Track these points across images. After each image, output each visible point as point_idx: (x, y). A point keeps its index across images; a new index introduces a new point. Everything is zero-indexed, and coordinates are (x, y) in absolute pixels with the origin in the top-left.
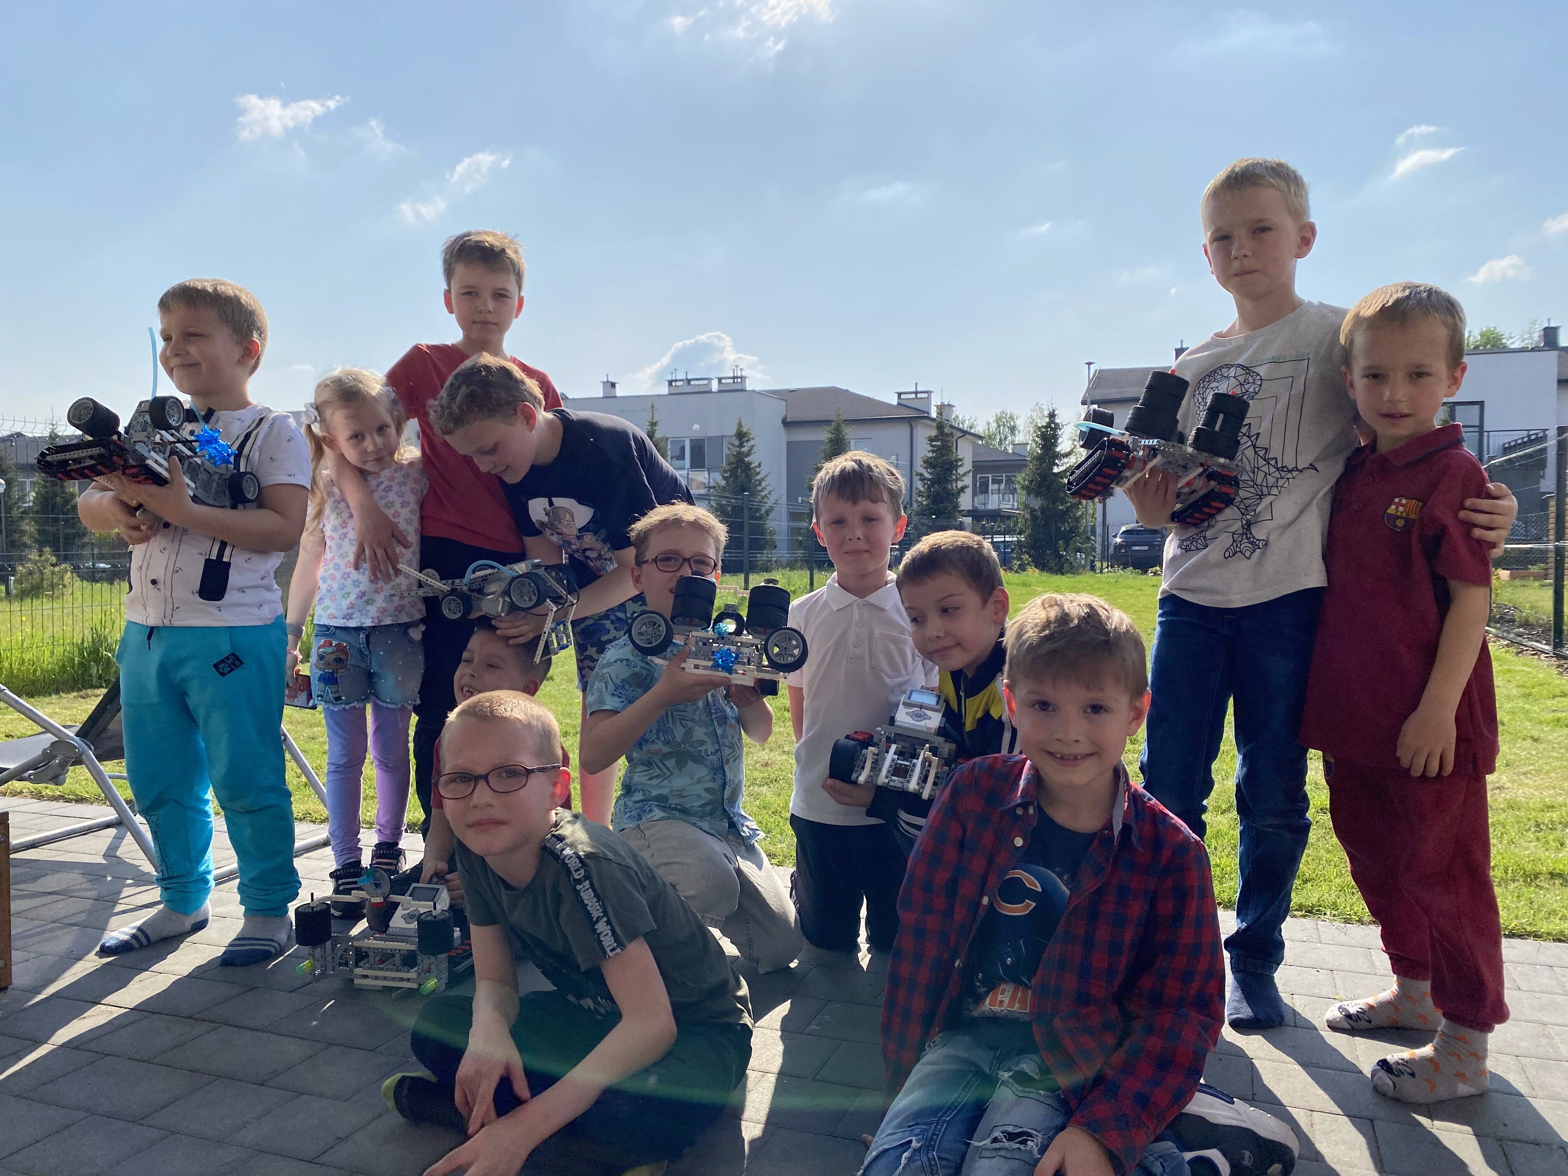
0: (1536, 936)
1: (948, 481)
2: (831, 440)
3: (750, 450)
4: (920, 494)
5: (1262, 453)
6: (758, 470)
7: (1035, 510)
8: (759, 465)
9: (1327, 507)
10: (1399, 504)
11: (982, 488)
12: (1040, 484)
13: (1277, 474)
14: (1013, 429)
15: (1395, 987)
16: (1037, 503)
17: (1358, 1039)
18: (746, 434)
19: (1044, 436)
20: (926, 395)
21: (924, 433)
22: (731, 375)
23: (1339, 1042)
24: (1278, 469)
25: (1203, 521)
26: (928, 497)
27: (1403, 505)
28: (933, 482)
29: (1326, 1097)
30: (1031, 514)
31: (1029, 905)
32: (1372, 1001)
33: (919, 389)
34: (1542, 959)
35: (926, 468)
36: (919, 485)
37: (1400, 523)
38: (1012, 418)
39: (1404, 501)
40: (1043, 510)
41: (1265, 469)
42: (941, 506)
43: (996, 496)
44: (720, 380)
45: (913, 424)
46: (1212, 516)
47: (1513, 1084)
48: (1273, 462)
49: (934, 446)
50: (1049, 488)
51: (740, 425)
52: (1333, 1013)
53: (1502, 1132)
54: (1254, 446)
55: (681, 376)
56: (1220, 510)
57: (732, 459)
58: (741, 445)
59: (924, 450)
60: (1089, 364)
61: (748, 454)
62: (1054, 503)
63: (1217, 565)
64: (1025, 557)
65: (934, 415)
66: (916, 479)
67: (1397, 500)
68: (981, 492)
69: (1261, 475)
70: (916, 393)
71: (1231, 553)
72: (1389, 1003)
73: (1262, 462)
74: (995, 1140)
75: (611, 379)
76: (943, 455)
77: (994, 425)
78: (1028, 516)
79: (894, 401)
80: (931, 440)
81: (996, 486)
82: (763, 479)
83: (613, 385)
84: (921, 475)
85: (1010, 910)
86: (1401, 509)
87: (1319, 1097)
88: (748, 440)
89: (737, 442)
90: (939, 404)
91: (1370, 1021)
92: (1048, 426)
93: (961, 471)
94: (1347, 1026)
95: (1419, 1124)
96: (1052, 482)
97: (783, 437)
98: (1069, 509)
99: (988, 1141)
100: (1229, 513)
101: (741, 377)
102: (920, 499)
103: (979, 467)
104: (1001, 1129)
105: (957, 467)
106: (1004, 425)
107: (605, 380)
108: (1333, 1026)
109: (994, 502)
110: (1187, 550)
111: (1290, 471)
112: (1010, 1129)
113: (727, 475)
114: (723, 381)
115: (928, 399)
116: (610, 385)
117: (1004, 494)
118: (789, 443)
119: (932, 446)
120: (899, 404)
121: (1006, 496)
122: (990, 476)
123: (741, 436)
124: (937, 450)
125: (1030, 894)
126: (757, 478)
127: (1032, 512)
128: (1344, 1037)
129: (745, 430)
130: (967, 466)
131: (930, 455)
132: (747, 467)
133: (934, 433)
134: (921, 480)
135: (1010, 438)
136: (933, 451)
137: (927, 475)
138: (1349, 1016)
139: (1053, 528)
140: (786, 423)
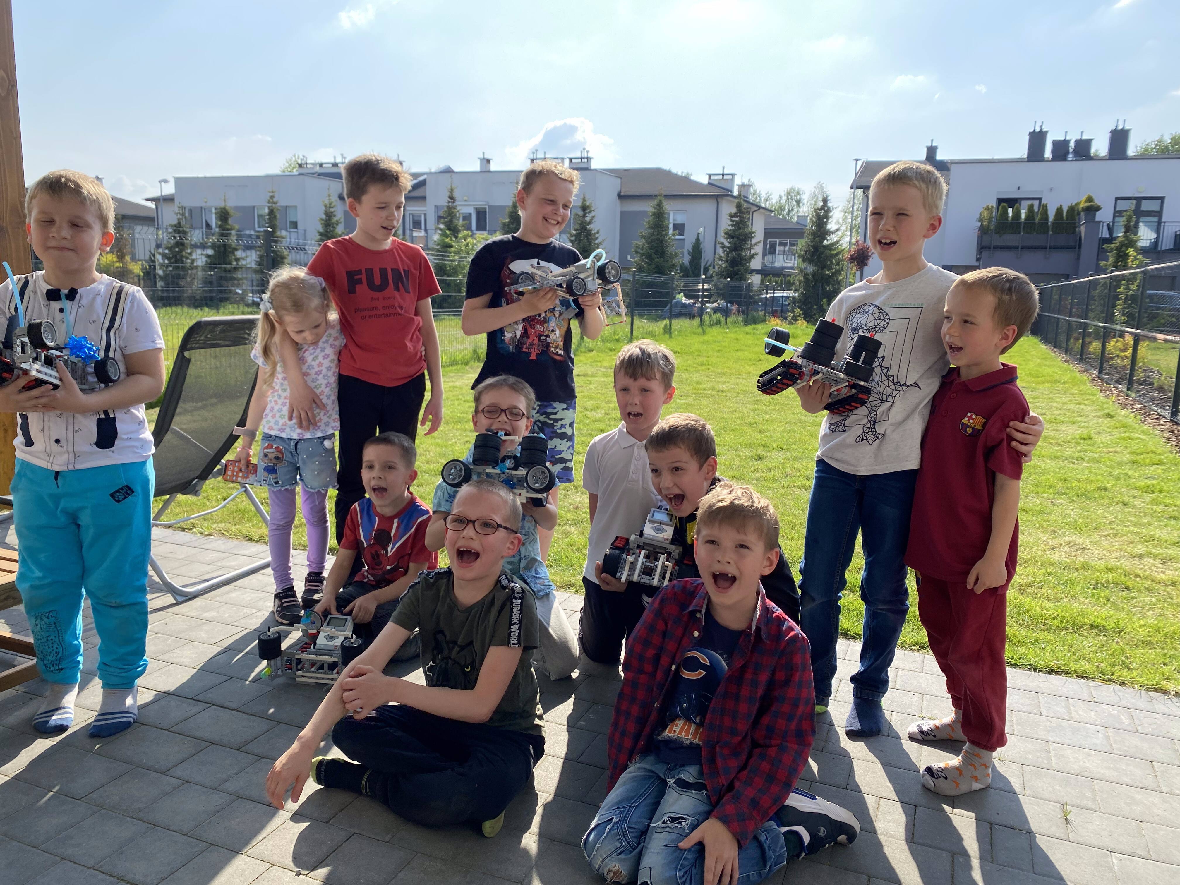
0: (1067, 673)
1: (742, 249)
2: (654, 214)
3: (591, 220)
4: (720, 259)
5: (885, 371)
6: (597, 235)
7: (807, 274)
8: (598, 232)
9: (927, 412)
10: (970, 418)
11: (771, 250)
12: (813, 254)
13: (893, 387)
14: (798, 202)
15: (953, 715)
16: (810, 269)
17: (925, 747)
18: (588, 207)
19: (818, 216)
20: (730, 177)
21: (728, 208)
22: (580, 156)
23: (912, 748)
24: (894, 383)
25: (844, 412)
26: (727, 261)
27: (973, 419)
28: (731, 249)
29: (892, 789)
30: (805, 277)
31: (700, 673)
32: (938, 723)
33: (726, 172)
34: (1065, 691)
35: (727, 238)
36: (720, 252)
37: (969, 430)
38: (798, 193)
39: (974, 417)
40: (814, 274)
41: (886, 383)
42: (736, 268)
43: (781, 257)
44: (571, 160)
45: (719, 200)
46: (851, 410)
47: (1013, 784)
48: (891, 379)
49: (733, 221)
50: (819, 257)
51: (584, 200)
52: (913, 729)
53: (996, 819)
54: (881, 366)
55: (540, 155)
56: (856, 408)
57: (577, 227)
58: (584, 216)
59: (726, 224)
60: (857, 160)
61: (589, 223)
62: (822, 268)
63: (850, 446)
64: (798, 311)
65: (736, 193)
66: (718, 246)
67: (969, 414)
68: (770, 253)
69: (883, 386)
70: (723, 175)
71: (860, 440)
72: (949, 725)
73: (884, 378)
74: (664, 822)
75: (487, 157)
76: (740, 228)
77: (785, 198)
78: (802, 278)
79: (705, 181)
80: (732, 216)
81: (782, 248)
82: (600, 243)
83: (488, 161)
84: (722, 243)
85: (687, 675)
86: (971, 421)
87: (888, 789)
88: (590, 212)
89: (581, 213)
90: (740, 184)
91: (935, 736)
92: (822, 208)
93: (754, 241)
94: (920, 738)
95: (944, 811)
96: (822, 253)
97: (618, 207)
98: (833, 274)
99: (660, 823)
100: (863, 410)
101: (587, 158)
102: (720, 263)
103: (768, 233)
104: (668, 815)
105: (751, 238)
106: (792, 199)
107: (482, 157)
108: (912, 738)
109: (779, 261)
110: (833, 431)
111: (901, 386)
112: (673, 815)
113: (573, 238)
114: (573, 161)
115: (732, 180)
116: (485, 162)
117: (787, 255)
118: (622, 213)
119: (732, 221)
120: (709, 183)
121: (789, 257)
122: (778, 241)
123: (585, 208)
124: (737, 225)
125: (703, 667)
126: (597, 242)
127: (806, 275)
128: (916, 745)
129: (588, 204)
130: (759, 236)
131: (730, 228)
132: (589, 233)
133: (734, 210)
134: (723, 248)
135: (796, 210)
136: (732, 225)
137: (727, 244)
138: (922, 732)
139: (820, 289)
140: (620, 196)
